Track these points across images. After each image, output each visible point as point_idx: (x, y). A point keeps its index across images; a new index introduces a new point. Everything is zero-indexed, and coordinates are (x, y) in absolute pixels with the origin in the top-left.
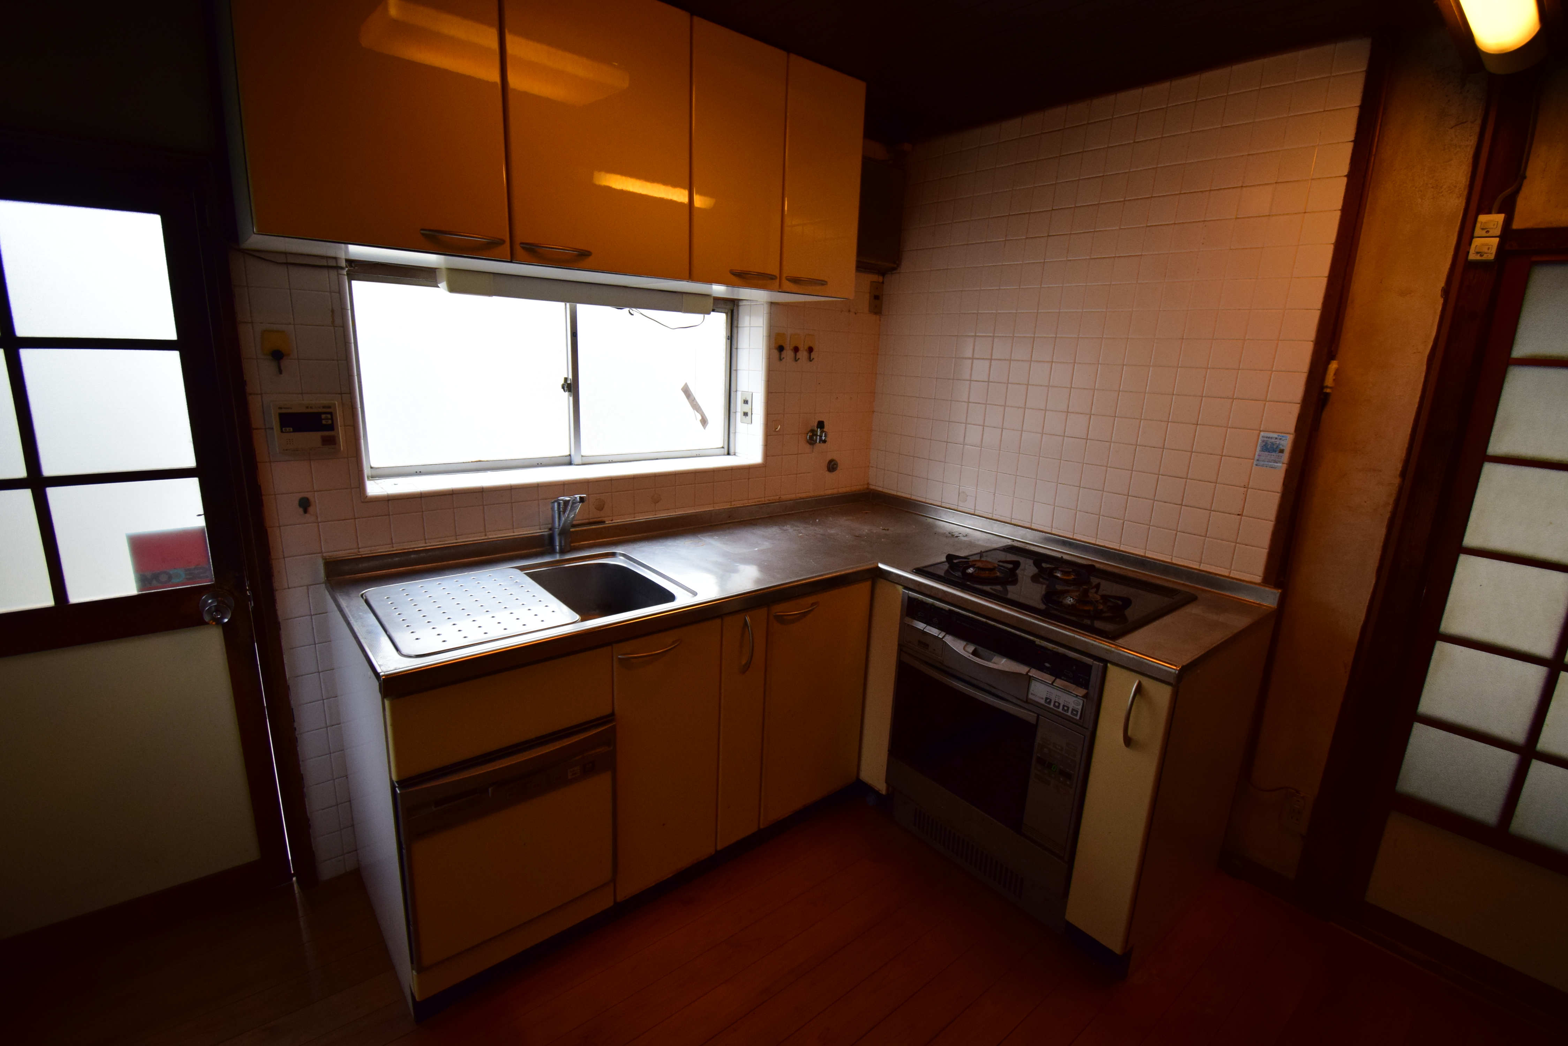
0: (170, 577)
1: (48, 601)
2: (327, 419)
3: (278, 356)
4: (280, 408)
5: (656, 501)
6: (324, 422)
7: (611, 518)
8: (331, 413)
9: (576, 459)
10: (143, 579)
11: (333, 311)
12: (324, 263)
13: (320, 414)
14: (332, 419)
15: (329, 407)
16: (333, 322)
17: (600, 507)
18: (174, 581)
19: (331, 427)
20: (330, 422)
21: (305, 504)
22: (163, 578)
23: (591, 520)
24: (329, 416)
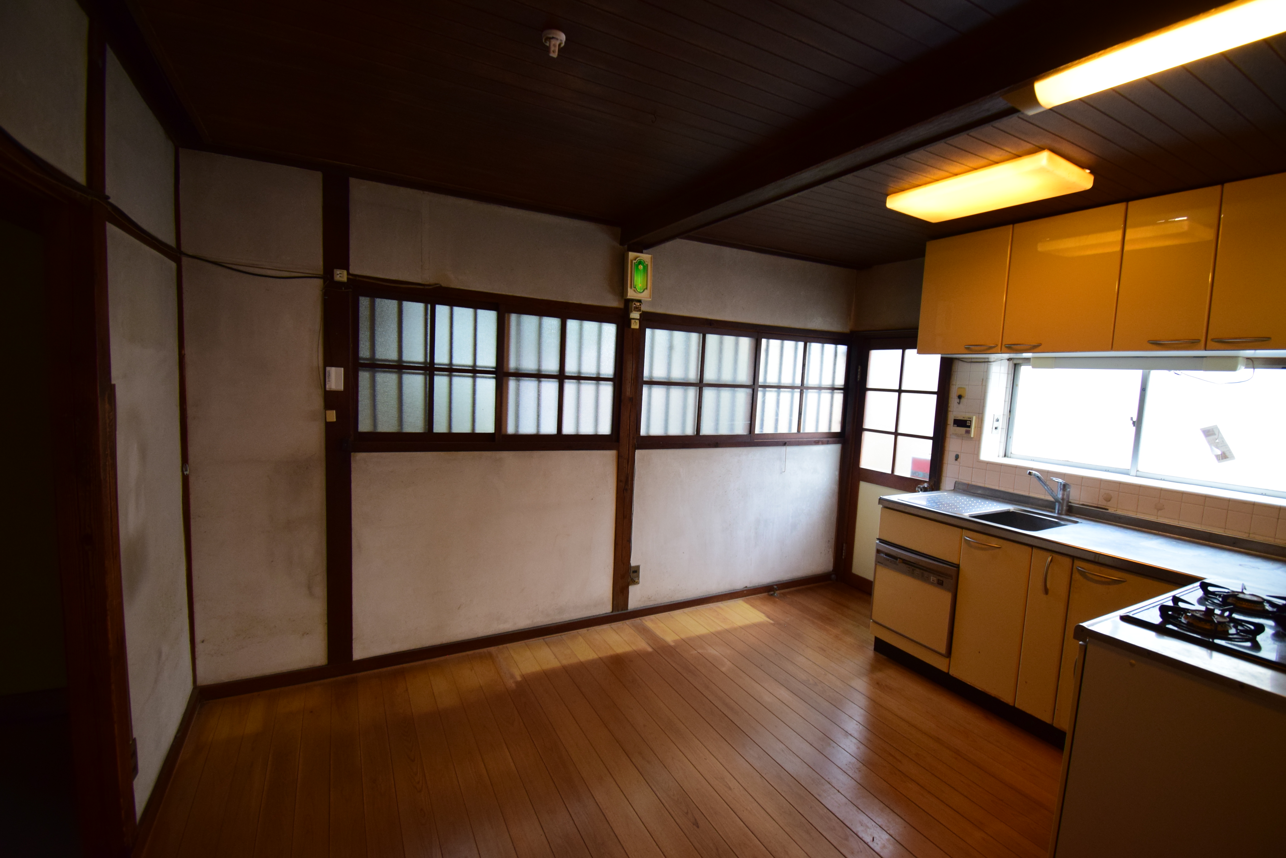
0: (919, 475)
1: (890, 472)
2: (969, 423)
3: (960, 397)
4: (955, 417)
5: (1159, 509)
6: (967, 424)
7: (1115, 509)
8: (970, 421)
9: (1133, 472)
10: (913, 473)
11: (983, 379)
12: (984, 360)
13: (967, 421)
14: (970, 423)
15: (970, 418)
16: (982, 384)
17: (1108, 500)
18: (919, 476)
19: (969, 427)
20: (969, 424)
21: (957, 457)
22: (917, 474)
23: (1099, 506)
24: (970, 422)
